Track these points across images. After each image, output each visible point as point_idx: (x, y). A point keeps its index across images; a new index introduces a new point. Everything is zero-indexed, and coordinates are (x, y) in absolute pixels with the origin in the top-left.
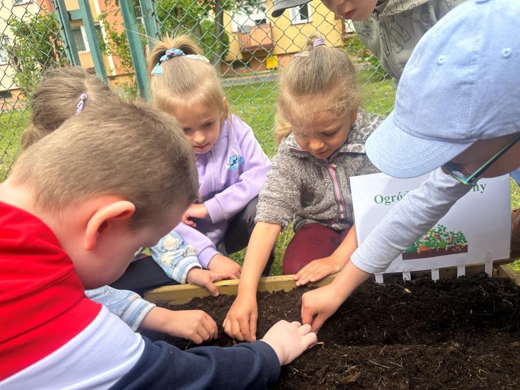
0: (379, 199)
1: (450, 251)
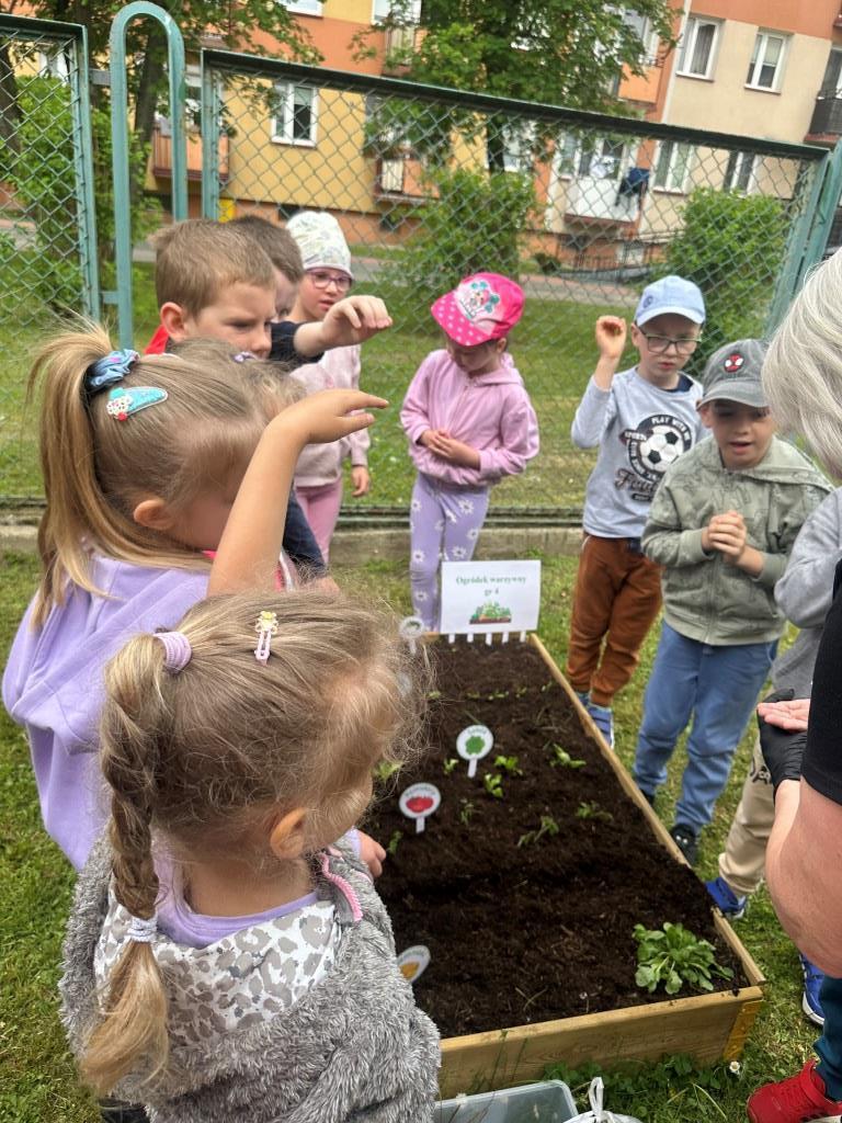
0: (460, 580)
1: (501, 621)
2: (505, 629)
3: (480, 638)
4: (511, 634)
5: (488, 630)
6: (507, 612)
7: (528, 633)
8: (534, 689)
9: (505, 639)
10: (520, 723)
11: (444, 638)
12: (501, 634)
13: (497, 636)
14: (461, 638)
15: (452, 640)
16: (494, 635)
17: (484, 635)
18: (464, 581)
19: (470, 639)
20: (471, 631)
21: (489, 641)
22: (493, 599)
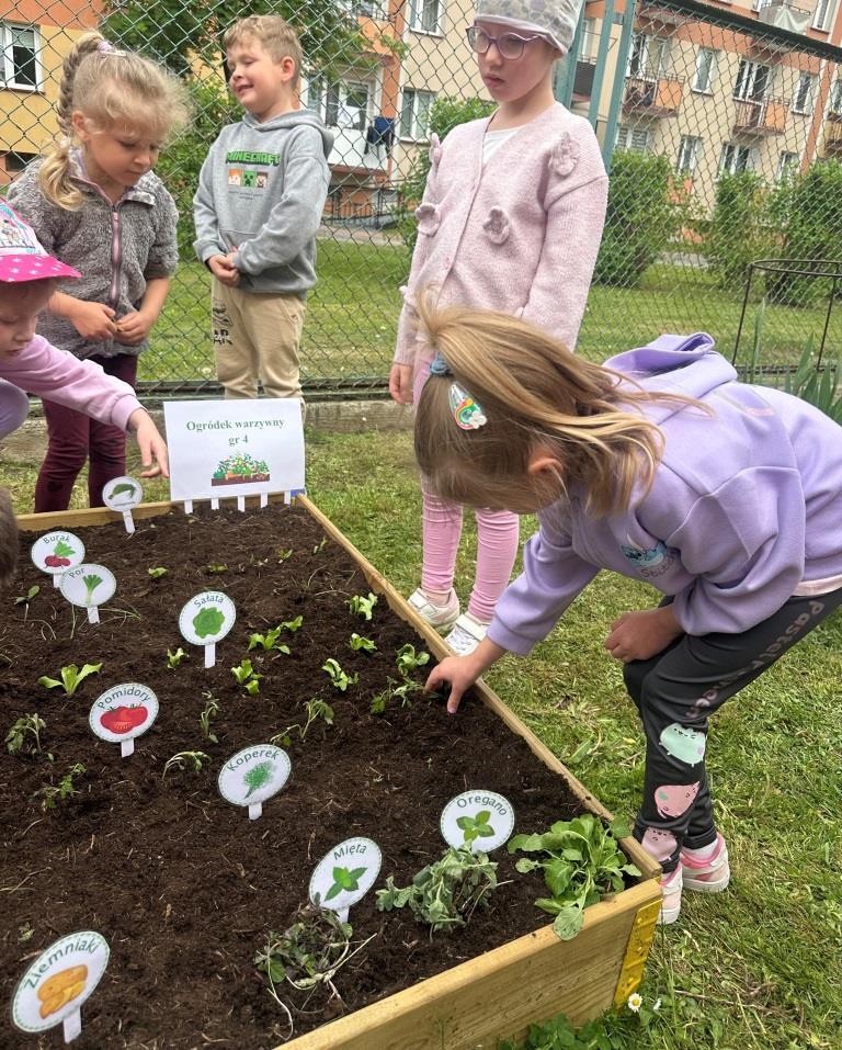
0: (191, 426)
1: (255, 479)
2: (263, 490)
3: (227, 504)
4: (270, 497)
5: (240, 492)
6: (264, 467)
7: (294, 493)
8: (303, 552)
9: (264, 503)
10: (285, 592)
11: (177, 508)
12: (258, 498)
13: (252, 500)
14: (202, 506)
15: (189, 509)
16: (248, 499)
17: (235, 500)
18: (198, 427)
19: (215, 506)
20: (215, 495)
21: (241, 507)
22: (242, 449)
